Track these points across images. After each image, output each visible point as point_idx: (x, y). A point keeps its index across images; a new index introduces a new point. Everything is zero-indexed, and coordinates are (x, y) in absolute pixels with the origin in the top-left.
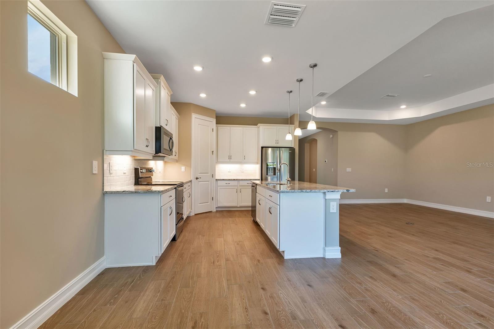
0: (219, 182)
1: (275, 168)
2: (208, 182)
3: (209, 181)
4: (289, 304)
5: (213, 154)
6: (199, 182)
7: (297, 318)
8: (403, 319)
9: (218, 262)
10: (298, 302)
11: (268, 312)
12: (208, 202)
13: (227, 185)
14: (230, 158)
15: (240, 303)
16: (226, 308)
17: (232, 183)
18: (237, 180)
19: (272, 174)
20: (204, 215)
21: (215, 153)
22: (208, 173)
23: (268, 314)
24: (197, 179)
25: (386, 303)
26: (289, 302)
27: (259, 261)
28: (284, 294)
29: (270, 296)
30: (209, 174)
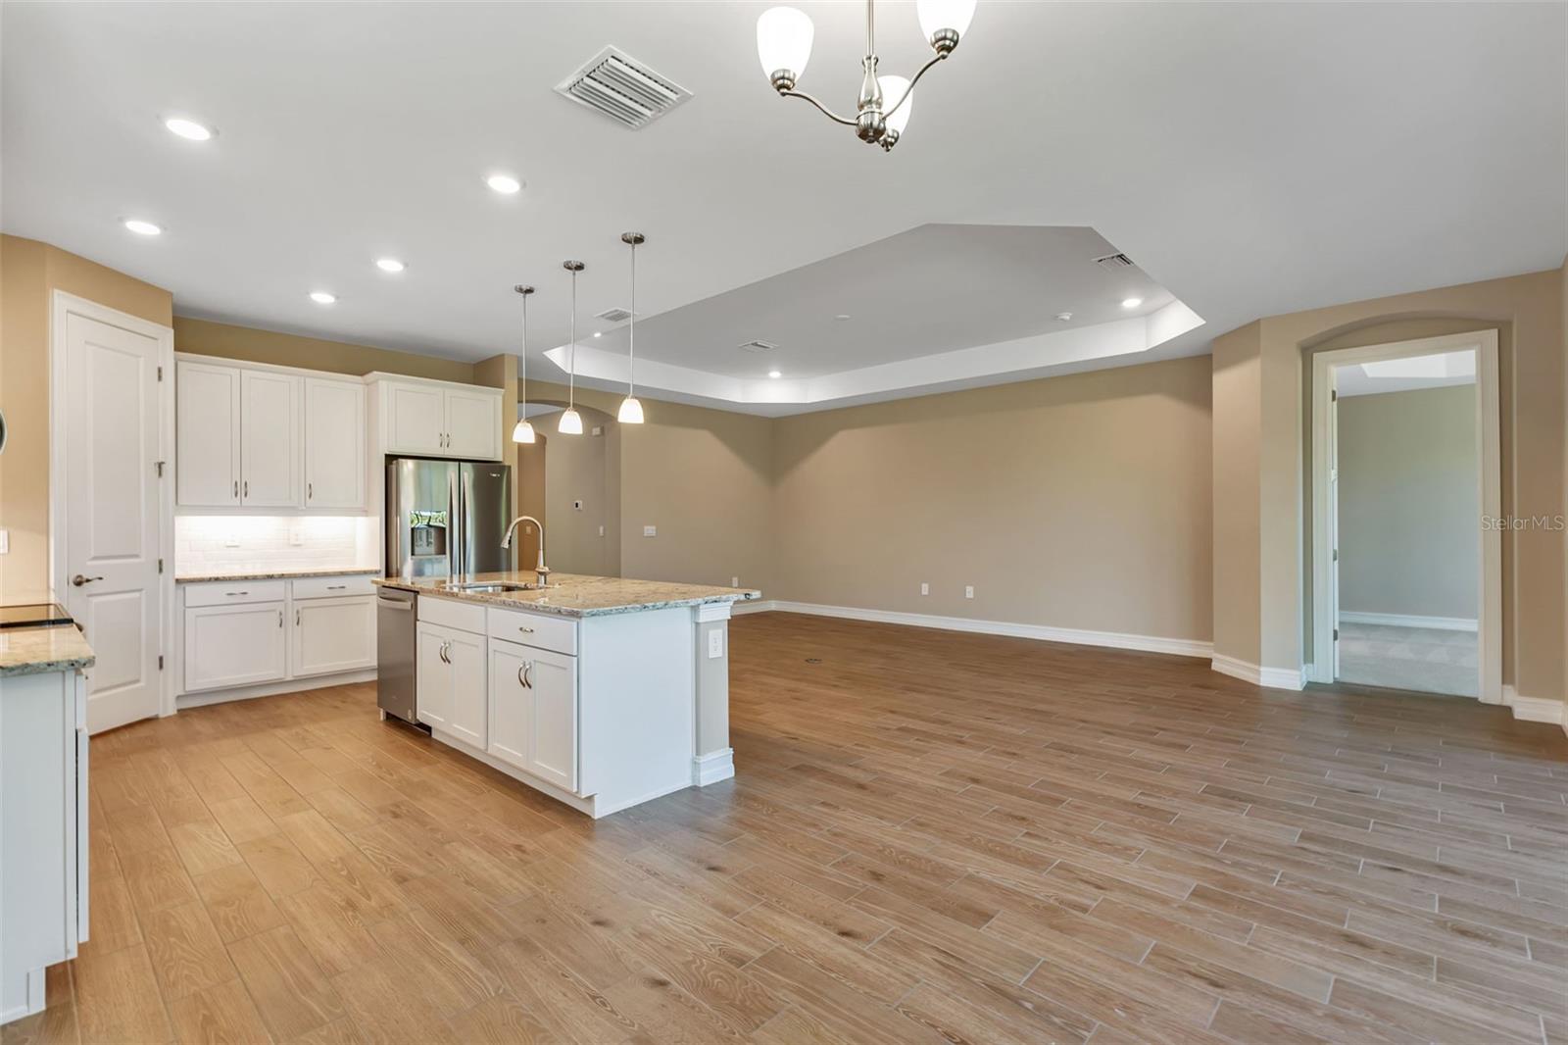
0: (189, 588)
1: (444, 529)
2: (137, 594)
3: (140, 590)
4: (701, 936)
5: (160, 474)
6: (91, 598)
7: (745, 959)
8: (929, 869)
9: (369, 898)
10: (717, 920)
11: (664, 976)
12: (137, 681)
13: (232, 600)
14: (241, 490)
15: (563, 990)
16: (529, 1023)
17: (255, 590)
18: (282, 577)
19: (432, 549)
20: (126, 736)
21: (169, 469)
22: (137, 556)
23: (669, 983)
24: (79, 584)
25: (884, 850)
26: (697, 930)
27: (519, 847)
28: (669, 914)
29: (635, 936)
30: (142, 560)
